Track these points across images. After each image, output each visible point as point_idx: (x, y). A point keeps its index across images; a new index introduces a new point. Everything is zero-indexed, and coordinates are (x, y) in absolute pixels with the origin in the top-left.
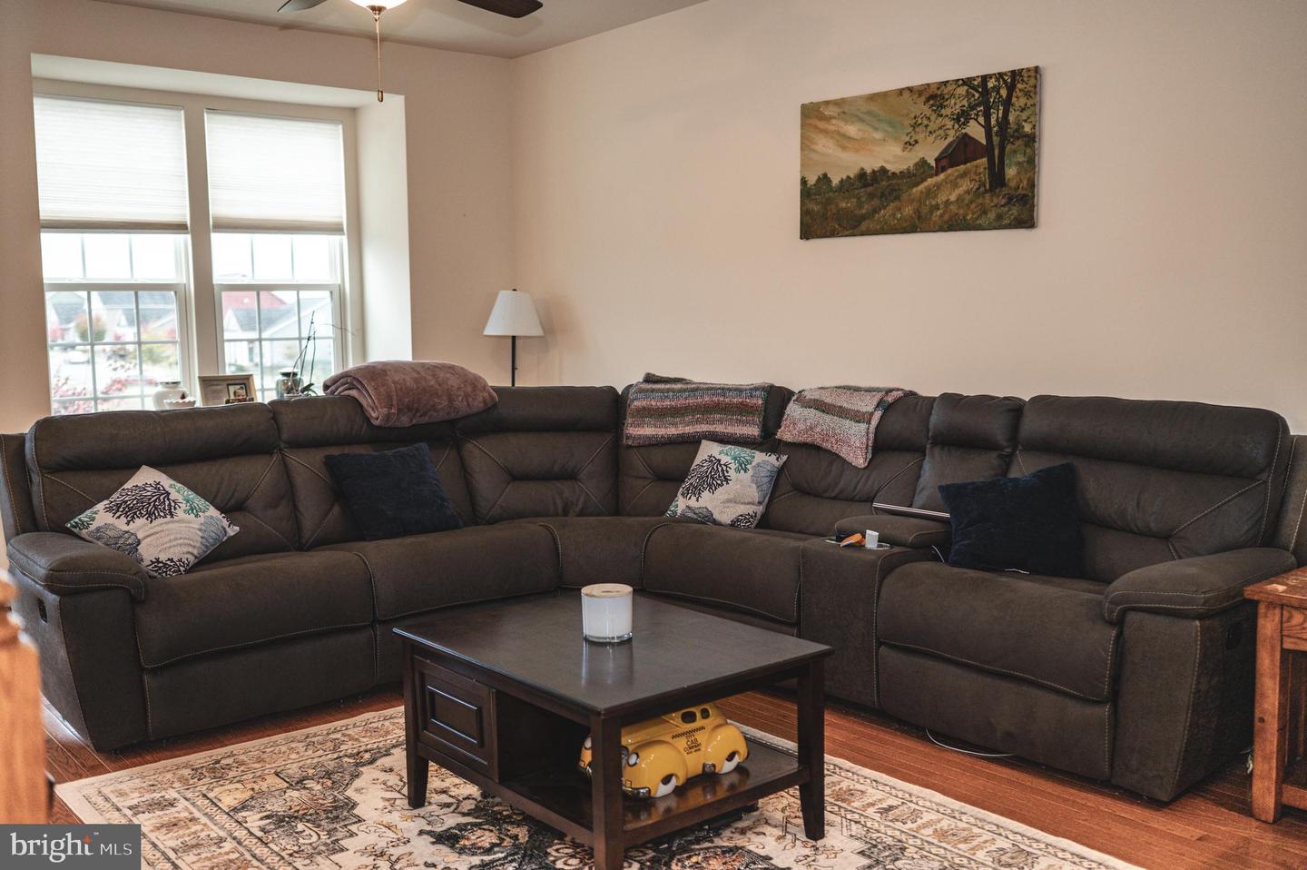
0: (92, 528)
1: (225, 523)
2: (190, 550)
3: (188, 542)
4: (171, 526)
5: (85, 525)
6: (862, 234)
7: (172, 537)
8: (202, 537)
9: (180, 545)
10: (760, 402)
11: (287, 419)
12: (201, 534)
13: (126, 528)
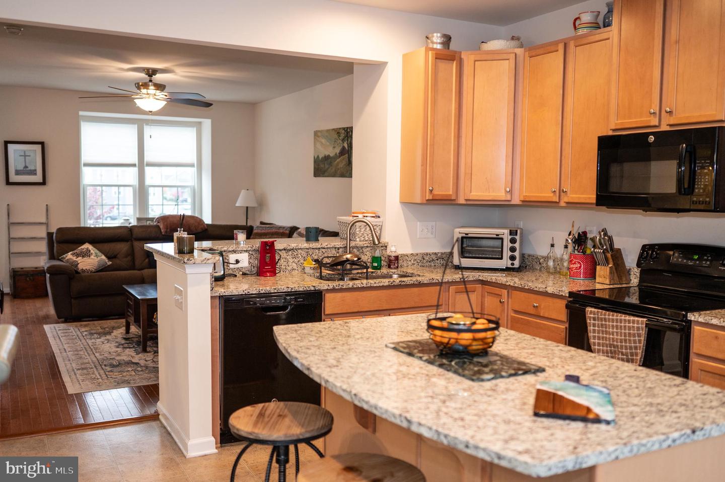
0: (66, 259)
1: (107, 260)
2: (93, 267)
3: (92, 265)
4: (88, 260)
5: (64, 258)
6: (326, 177)
7: (87, 263)
9: (89, 265)
10: (288, 232)
11: (135, 232)
12: (98, 263)
13: (75, 260)
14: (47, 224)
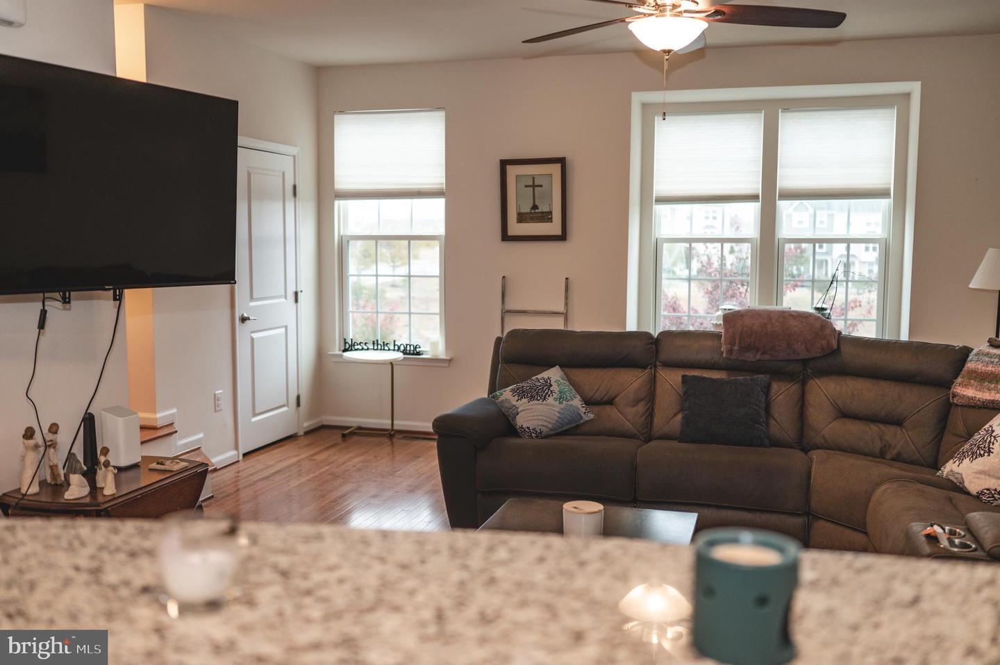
0: (500, 400)
1: (584, 409)
2: (545, 424)
3: (545, 418)
4: (539, 407)
5: (497, 397)
7: (536, 414)
8: (559, 417)
9: (539, 420)
11: (666, 347)
12: (558, 415)
13: (514, 403)
14: (566, 316)
